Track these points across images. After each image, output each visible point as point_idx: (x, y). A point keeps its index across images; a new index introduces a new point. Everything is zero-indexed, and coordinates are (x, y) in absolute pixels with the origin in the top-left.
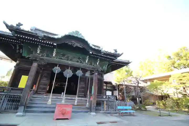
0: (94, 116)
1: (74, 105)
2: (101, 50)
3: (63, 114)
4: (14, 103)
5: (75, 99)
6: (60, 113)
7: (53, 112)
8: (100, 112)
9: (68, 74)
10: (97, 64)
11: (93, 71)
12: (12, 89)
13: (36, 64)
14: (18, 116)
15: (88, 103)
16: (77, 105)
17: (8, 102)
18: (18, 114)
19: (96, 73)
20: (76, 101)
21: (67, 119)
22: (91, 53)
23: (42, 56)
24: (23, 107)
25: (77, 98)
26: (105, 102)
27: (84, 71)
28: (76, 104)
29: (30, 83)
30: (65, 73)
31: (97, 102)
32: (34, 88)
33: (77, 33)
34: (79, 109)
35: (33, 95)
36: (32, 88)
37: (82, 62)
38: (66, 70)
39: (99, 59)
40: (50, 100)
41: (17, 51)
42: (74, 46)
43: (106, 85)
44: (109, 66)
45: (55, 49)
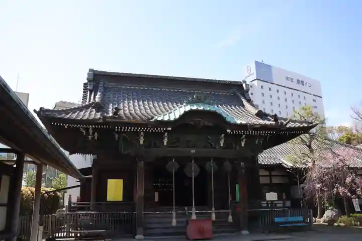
0: (246, 236)
9: (193, 170)
10: (241, 144)
11: (236, 160)
14: (139, 239)
18: (138, 237)
19: (242, 164)
20: (214, 215)
22: (230, 131)
25: (213, 211)
27: (219, 161)
28: (214, 219)
33: (199, 97)
37: (213, 146)
38: (187, 164)
39: (244, 136)
42: (200, 126)
43: (270, 173)
44: (268, 138)
45: (166, 134)
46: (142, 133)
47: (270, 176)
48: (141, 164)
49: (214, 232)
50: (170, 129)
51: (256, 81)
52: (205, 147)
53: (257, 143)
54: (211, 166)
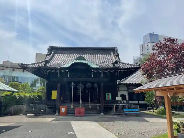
0: (102, 115)
3: (80, 113)
5: (89, 105)
6: (78, 112)
9: (81, 87)
11: (99, 83)
12: (49, 101)
13: (59, 84)
14: (56, 115)
15: (98, 107)
21: (83, 116)
22: (93, 71)
26: (114, 106)
27: (93, 83)
28: (90, 108)
29: (59, 96)
30: (78, 87)
32: (61, 99)
33: (80, 57)
35: (62, 104)
36: (60, 99)
38: (78, 85)
39: (102, 72)
40: (72, 106)
41: (45, 74)
42: (80, 69)
44: (121, 73)
45: (68, 72)
46: (59, 72)
48: (59, 85)
49: (86, 113)
50: (67, 70)
51: (150, 43)
53: (116, 75)
54: (89, 85)
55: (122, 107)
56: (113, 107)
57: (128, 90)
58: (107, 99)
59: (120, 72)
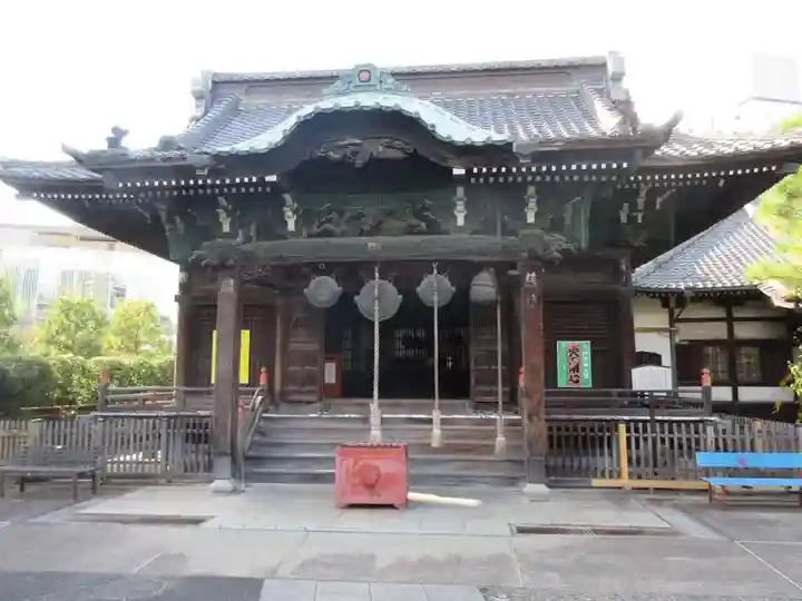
0: (535, 498)
1: (427, 448)
2: (510, 144)
3: (371, 487)
4: (201, 446)
5: (430, 421)
6: (358, 480)
7: (330, 478)
8: (596, 482)
9: (378, 300)
10: (525, 217)
11: (513, 266)
14: (217, 492)
15: (500, 439)
16: (445, 449)
17: (187, 441)
18: (217, 484)
19: (531, 277)
20: (437, 431)
21: (391, 506)
22: (462, 172)
23: (248, 240)
24: (226, 461)
25: (436, 415)
26: (622, 427)
30: (361, 300)
31: (550, 429)
33: (364, 76)
34: (467, 468)
35: (266, 411)
38: (364, 285)
42: (359, 163)
43: (729, 313)
44: (659, 200)
45: (287, 197)
46: (223, 202)
47: (730, 320)
48: (228, 286)
50: (272, 178)
52: (411, 231)
53: (624, 219)
54: (435, 289)
55: (676, 436)
56: (609, 438)
57: (671, 324)
58: (562, 381)
59: (652, 194)
